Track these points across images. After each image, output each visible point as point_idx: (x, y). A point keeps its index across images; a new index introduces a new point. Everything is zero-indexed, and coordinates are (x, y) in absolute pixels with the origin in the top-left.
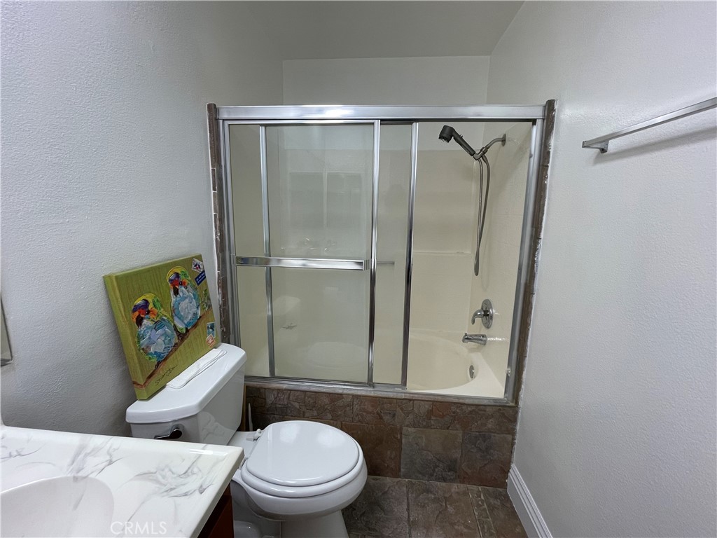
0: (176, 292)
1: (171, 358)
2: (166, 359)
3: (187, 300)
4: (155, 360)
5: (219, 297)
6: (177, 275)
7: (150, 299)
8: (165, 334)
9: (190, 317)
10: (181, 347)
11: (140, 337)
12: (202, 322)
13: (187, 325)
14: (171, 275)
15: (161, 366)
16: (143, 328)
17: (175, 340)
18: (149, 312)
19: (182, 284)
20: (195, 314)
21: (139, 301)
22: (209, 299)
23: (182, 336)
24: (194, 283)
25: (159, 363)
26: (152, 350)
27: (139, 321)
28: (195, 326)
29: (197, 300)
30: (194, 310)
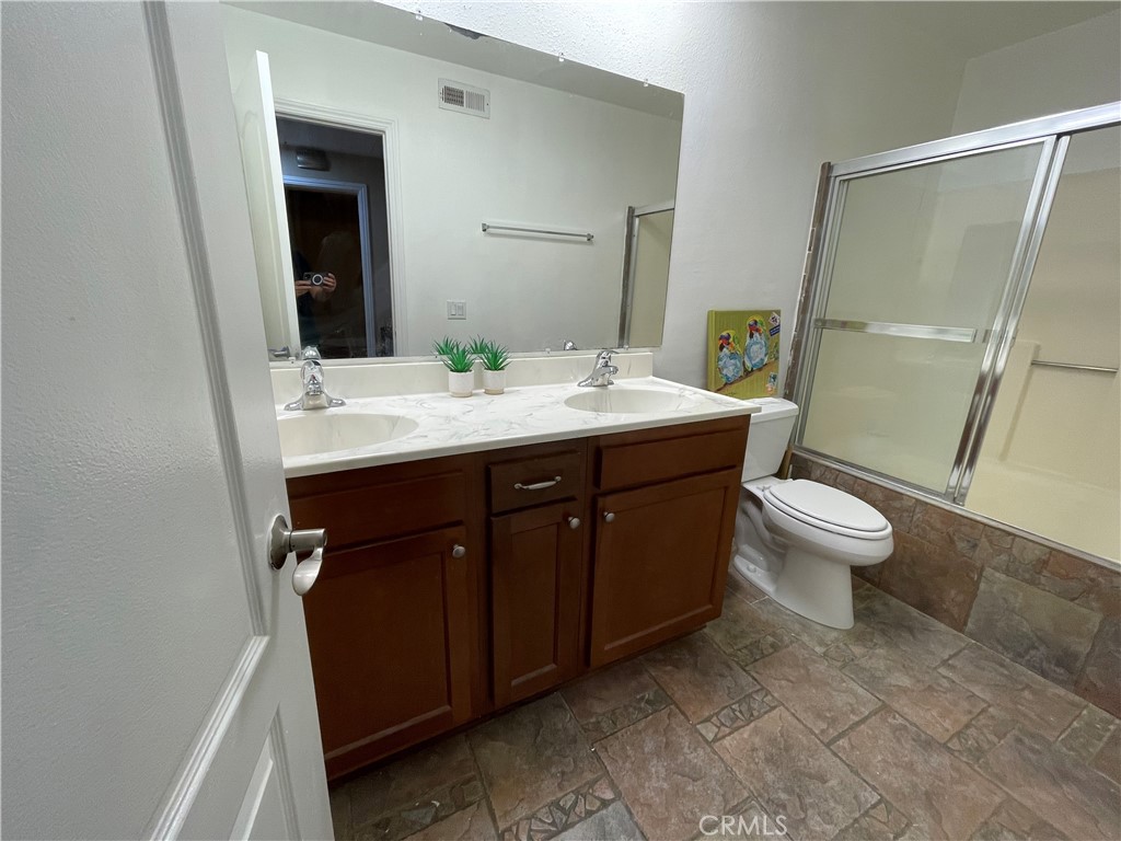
0: (751, 336)
1: (736, 385)
2: (731, 383)
3: (758, 346)
4: (724, 380)
5: (790, 358)
6: (756, 322)
7: (732, 333)
8: (735, 365)
9: (758, 360)
10: (744, 381)
11: (719, 359)
12: (766, 368)
13: (754, 366)
14: (751, 321)
15: (728, 387)
16: (722, 354)
17: (741, 373)
18: (729, 344)
19: (757, 330)
20: (762, 360)
21: (724, 334)
22: (778, 352)
23: (748, 373)
24: (768, 333)
25: (726, 384)
26: (724, 372)
27: (722, 348)
28: (760, 369)
29: (767, 348)
30: (762, 356)
